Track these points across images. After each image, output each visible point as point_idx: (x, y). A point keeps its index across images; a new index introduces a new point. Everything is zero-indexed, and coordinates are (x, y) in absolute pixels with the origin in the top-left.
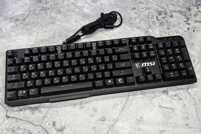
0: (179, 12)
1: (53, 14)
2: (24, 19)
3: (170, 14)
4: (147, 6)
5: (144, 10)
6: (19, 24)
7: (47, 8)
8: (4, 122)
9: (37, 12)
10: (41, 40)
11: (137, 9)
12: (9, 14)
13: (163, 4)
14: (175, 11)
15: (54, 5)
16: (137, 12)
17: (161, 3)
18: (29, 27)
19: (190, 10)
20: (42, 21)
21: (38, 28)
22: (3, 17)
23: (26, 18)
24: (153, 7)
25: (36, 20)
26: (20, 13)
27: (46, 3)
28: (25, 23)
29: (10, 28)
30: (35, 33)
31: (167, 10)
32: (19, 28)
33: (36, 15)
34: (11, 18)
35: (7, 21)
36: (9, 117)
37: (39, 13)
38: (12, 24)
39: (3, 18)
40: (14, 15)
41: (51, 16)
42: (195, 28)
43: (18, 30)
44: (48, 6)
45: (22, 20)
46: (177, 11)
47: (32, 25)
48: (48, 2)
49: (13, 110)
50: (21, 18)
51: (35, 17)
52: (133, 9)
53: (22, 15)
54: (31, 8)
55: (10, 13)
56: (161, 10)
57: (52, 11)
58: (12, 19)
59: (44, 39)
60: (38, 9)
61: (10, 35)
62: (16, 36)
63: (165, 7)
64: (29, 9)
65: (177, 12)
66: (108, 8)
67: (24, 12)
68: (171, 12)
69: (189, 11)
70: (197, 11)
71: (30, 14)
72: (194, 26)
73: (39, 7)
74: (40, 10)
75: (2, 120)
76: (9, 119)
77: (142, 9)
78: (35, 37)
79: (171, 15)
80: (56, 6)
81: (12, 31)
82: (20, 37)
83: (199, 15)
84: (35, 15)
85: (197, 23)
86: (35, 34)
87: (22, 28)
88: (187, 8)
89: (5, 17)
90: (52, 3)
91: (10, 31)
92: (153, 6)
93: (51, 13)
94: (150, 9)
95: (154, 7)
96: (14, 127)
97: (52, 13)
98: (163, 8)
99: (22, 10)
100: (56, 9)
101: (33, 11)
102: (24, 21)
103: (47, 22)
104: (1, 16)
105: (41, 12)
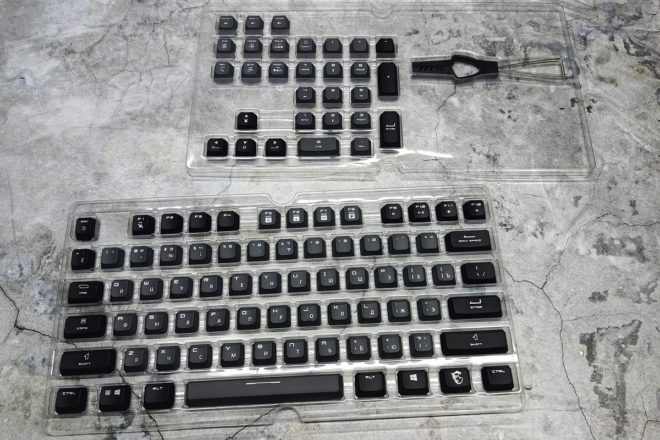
0: (551, 49)
1: (174, 38)
2: (90, 51)
3: (523, 55)
4: (455, 27)
5: (445, 38)
6: (75, 63)
7: (157, 19)
8: (8, 342)
9: (128, 31)
10: (130, 114)
11: (422, 32)
12: (47, 34)
13: (505, 21)
14: (540, 46)
15: (180, 12)
16: (421, 42)
17: (499, 19)
18: (100, 74)
19: (586, 44)
20: (139, 59)
21: (127, 78)
22: (29, 42)
23: (96, 48)
24: (471, 29)
25: (122, 53)
26: (79, 30)
27: (156, 6)
28: (90, 60)
29: (48, 74)
30: (118, 91)
31: (515, 41)
32: (74, 74)
33: (125, 38)
34: (53, 46)
35: (42, 52)
36: (21, 329)
37: (133, 33)
38: (54, 63)
39: (31, 44)
40: (61, 38)
41: (168, 44)
42: (593, 100)
43: (70, 80)
44: (162, 14)
45: (82, 53)
46: (545, 46)
47: (109, 69)
48: (164, 4)
49: (36, 311)
50: (80, 47)
51: (120, 44)
52: (410, 34)
53: (87, 36)
54: (111, 17)
55: (52, 30)
56: (497, 39)
57: (171, 29)
58: (55, 48)
59: (141, 112)
60: (132, 22)
61: (44, 94)
62: (63, 97)
63: (511, 31)
64: (105, 20)
65: (546, 49)
66: (335, 26)
67: (91, 30)
68: (525, 47)
69: (582, 47)
70: (606, 46)
71: (107, 38)
72: (590, 94)
73: (136, 16)
74: (137, 26)
75: (3, 336)
76: (21, 335)
77: (437, 34)
78: (115, 105)
79: (526, 55)
80: (184, 14)
81: (50, 84)
82: (75, 102)
83: (612, 59)
84: (121, 39)
85: (603, 83)
86: (117, 95)
87: (81, 76)
88: (579, 35)
89: (36, 41)
90: (175, 5)
91: (45, 84)
92: (474, 26)
93: (168, 36)
94: (463, 36)
95: (477, 30)
96: (33, 358)
97: (171, 36)
98: (503, 33)
99: (86, 22)
100: (184, 23)
101: (116, 27)
102: (89, 55)
103: (155, 62)
104: (24, 38)
105: (140, 31)
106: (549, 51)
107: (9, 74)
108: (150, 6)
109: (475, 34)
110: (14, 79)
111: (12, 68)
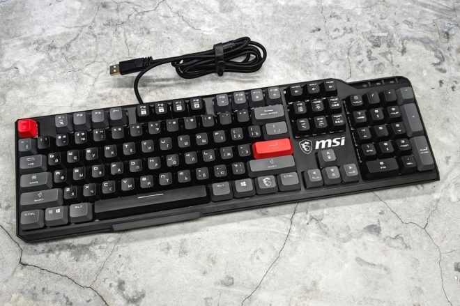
1: (132, 35)
2: (68, 46)
3: (401, 46)
4: (348, 25)
5: (341, 34)
6: (57, 56)
7: (118, 21)
8: (15, 275)
9: (96, 30)
10: (101, 95)
11: (323, 30)
12: (34, 33)
13: (386, 20)
14: (414, 39)
15: (136, 15)
16: (323, 37)
17: (382, 19)
18: (77, 65)
19: (448, 38)
20: (107, 53)
21: (97, 67)
22: (20, 40)
23: (72, 44)
24: (361, 27)
25: (93, 48)
26: (59, 30)
27: (117, 10)
28: (68, 54)
29: (35, 65)
30: (91, 78)
31: (395, 35)
32: (56, 65)
33: (95, 36)
34: (39, 43)
35: (30, 48)
36: (25, 265)
37: (100, 32)
38: (41, 56)
39: (22, 42)
40: (44, 36)
41: (128, 41)
42: (456, 82)
43: (53, 69)
44: (123, 17)
45: (62, 48)
46: (418, 40)
47: (84, 60)
48: (123, 9)
49: (35, 250)
50: (60, 44)
51: (91, 41)
52: (314, 31)
53: (65, 35)
54: (83, 20)
55: (37, 30)
56: (381, 34)
57: (130, 29)
58: (40, 44)
59: (110, 94)
60: (100, 24)
61: (34, 80)
62: (48, 83)
63: (391, 28)
64: (78, 22)
65: (418, 42)
67: (67, 30)
68: (402, 40)
69: (445, 40)
71: (80, 36)
72: (454, 77)
73: (101, 18)
74: (103, 26)
75: (11, 271)
76: (25, 269)
77: (335, 30)
78: (89, 88)
79: (403, 47)
80: (139, 17)
81: (38, 72)
82: (58, 87)
84: (91, 37)
86: (90, 81)
87: (62, 67)
88: (443, 31)
89: (25, 39)
90: (132, 9)
91: (34, 72)
92: (363, 24)
93: (127, 34)
94: (355, 32)
95: (365, 27)
96: (35, 288)
97: (129, 34)
98: (385, 30)
99: (63, 24)
100: (139, 24)
101: (87, 28)
102: (67, 50)
103: (118, 54)
104: (16, 36)
105: (106, 31)
106: (421, 43)
107: (6, 65)
108: (112, 11)
109: (364, 30)
110: (9, 69)
111: (9, 61)
